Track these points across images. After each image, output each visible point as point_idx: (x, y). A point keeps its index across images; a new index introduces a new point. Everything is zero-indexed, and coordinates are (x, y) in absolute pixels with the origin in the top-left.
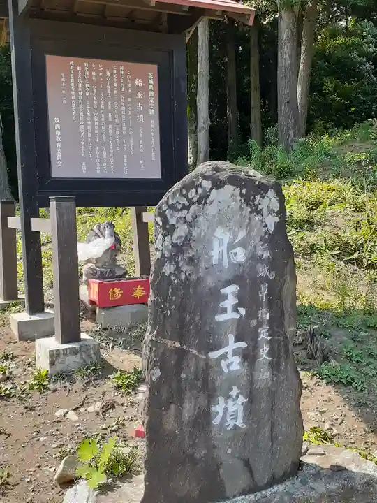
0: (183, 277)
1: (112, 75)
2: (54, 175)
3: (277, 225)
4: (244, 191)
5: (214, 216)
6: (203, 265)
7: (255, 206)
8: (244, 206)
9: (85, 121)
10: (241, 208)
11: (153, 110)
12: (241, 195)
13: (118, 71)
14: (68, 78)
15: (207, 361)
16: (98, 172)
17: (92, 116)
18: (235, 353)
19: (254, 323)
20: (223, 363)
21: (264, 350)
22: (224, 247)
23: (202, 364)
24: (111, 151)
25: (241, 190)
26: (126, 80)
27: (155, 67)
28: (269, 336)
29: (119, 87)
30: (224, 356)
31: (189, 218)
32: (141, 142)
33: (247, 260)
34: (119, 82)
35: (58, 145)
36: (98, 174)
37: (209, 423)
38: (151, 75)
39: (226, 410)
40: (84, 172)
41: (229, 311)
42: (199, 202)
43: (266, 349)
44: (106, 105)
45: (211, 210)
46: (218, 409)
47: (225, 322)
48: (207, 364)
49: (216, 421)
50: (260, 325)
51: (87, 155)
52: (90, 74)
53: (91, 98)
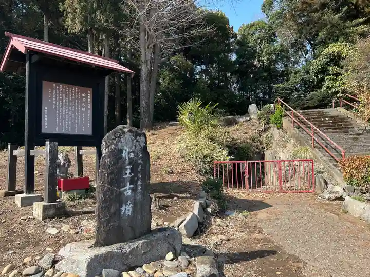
1: (72, 91)
2: (43, 132)
3: (144, 146)
5: (124, 142)
7: (137, 139)
9: (59, 109)
10: (133, 140)
11: (90, 106)
12: (133, 136)
13: (75, 90)
14: (52, 91)
15: (120, 191)
16: (64, 131)
17: (62, 107)
18: (130, 189)
19: (136, 178)
20: (125, 193)
21: (140, 188)
22: (127, 153)
24: (70, 122)
25: (133, 134)
26: (78, 94)
27: (91, 89)
28: (141, 183)
30: (126, 190)
32: (84, 119)
33: (134, 157)
34: (75, 94)
35: (46, 119)
37: (120, 214)
38: (89, 92)
39: (126, 209)
41: (128, 174)
42: (119, 137)
43: (140, 187)
44: (69, 103)
45: (123, 140)
46: (123, 209)
47: (127, 178)
48: (120, 193)
49: (122, 213)
50: (138, 179)
51: (59, 123)
52: (62, 90)
53: (62, 100)
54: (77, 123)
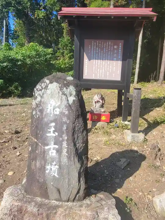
0: (37, 116)
1: (106, 45)
2: (84, 78)
4: (60, 85)
5: (50, 94)
6: (44, 113)
7: (63, 92)
8: (60, 91)
10: (59, 92)
11: (120, 56)
12: (59, 87)
13: (109, 43)
14: (91, 47)
15: (44, 149)
16: (98, 77)
18: (54, 149)
19: (61, 139)
20: (50, 152)
21: (65, 150)
22: (52, 108)
23: (43, 150)
24: (103, 70)
25: (59, 85)
26: (111, 46)
27: (123, 41)
28: (67, 145)
29: (108, 48)
30: (50, 149)
31: (41, 95)
32: (114, 67)
33: (59, 114)
35: (86, 68)
36: (98, 78)
38: (120, 44)
39: (51, 169)
40: (94, 77)
42: (45, 88)
44: (103, 55)
45: (49, 92)
46: (48, 167)
47: (50, 136)
48: (44, 150)
49: (47, 172)
50: (63, 140)
51: (95, 71)
52: (99, 45)
53: (98, 53)
54: (109, 71)
